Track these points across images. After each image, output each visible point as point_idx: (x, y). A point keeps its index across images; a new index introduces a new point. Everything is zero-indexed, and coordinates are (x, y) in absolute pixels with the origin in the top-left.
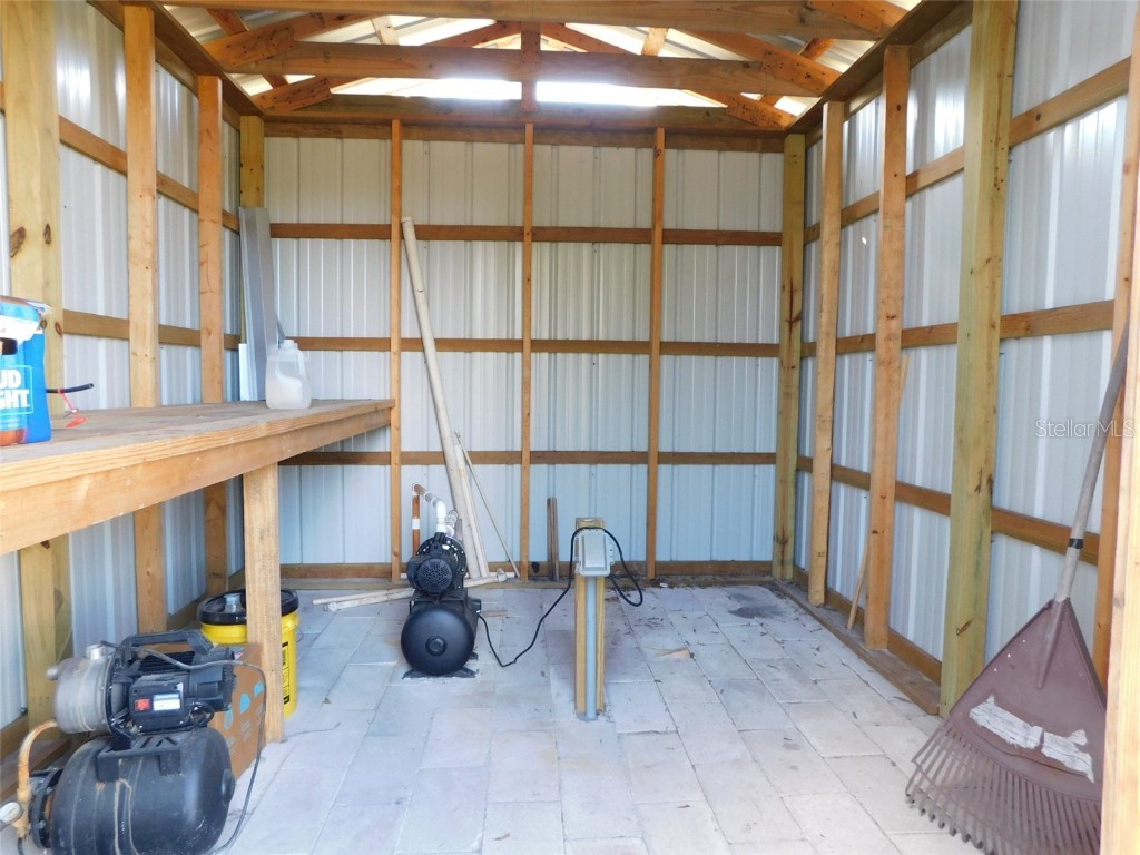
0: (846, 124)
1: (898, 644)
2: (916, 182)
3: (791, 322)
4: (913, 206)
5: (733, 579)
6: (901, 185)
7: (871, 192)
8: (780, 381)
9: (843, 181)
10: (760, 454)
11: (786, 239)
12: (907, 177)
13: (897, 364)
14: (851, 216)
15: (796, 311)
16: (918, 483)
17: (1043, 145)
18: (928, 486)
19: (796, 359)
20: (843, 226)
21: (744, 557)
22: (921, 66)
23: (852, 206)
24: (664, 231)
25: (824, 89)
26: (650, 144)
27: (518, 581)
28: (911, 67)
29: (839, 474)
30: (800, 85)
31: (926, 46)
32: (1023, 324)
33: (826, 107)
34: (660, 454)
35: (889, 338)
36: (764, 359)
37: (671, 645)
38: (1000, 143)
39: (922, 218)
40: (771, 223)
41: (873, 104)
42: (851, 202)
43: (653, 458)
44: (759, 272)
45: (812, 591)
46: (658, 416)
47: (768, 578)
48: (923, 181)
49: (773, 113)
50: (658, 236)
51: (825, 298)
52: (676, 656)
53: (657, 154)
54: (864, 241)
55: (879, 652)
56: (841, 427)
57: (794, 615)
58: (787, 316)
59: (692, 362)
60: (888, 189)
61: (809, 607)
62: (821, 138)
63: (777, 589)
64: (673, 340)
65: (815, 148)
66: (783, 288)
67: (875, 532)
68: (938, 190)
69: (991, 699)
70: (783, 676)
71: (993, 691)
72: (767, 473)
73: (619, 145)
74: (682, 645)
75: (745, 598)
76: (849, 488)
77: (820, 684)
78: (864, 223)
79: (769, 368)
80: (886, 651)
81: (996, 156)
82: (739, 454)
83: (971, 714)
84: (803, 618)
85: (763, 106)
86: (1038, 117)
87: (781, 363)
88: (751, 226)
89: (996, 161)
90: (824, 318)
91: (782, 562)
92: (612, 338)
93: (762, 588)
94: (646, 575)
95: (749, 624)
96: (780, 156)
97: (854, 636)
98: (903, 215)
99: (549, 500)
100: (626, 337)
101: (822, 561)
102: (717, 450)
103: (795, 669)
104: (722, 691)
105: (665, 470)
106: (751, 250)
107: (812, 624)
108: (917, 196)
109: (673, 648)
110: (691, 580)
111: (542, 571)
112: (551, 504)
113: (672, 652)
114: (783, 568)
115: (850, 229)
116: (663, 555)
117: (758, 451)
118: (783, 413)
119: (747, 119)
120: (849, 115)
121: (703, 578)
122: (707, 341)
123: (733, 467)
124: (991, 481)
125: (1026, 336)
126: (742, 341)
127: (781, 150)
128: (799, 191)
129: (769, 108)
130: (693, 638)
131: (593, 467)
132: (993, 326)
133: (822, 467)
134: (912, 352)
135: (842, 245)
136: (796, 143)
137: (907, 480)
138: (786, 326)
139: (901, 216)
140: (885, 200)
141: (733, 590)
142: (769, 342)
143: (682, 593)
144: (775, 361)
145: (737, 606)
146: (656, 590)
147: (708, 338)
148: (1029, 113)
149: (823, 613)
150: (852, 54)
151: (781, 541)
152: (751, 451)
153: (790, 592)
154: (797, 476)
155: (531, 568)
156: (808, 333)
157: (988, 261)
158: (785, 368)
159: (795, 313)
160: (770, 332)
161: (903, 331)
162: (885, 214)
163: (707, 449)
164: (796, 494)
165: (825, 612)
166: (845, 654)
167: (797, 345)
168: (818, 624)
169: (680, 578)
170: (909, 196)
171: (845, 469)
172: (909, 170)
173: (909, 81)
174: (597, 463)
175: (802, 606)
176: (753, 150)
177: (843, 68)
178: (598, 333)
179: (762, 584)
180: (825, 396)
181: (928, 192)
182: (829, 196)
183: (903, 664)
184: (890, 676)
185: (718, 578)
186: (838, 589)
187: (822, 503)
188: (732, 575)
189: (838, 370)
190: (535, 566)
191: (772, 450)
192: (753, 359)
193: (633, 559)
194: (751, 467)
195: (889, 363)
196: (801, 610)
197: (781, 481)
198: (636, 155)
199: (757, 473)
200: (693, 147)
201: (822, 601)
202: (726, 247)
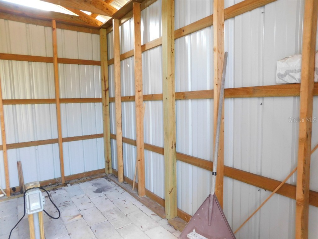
0: (120, 27)
1: (149, 194)
2: (145, 48)
3: (105, 91)
4: (144, 55)
5: (93, 177)
6: (140, 48)
7: (129, 50)
8: (103, 110)
9: (120, 46)
10: (98, 134)
11: (102, 64)
12: (142, 46)
13: (142, 106)
14: (123, 57)
15: (107, 88)
16: (151, 144)
17: (185, 39)
18: (154, 144)
19: (108, 103)
20: (121, 60)
21: (96, 169)
22: (144, 10)
23: (124, 54)
24: (58, 58)
25: (113, 14)
26: (50, 26)
27: (5, 197)
28: (141, 10)
29: (125, 140)
30: (105, 12)
31: (146, 4)
32: (182, 96)
33: (113, 20)
34: (62, 139)
35: (139, 98)
36: (97, 103)
37: (74, 213)
38: (172, 37)
39: (147, 60)
40: (97, 58)
41: (129, 21)
42: (123, 53)
43: (60, 140)
44: (93, 73)
45: (119, 178)
46: (61, 126)
47: (104, 174)
48: (147, 48)
49: (95, 21)
50: (56, 60)
51: (117, 83)
52: (76, 218)
53: (53, 29)
54: (128, 65)
55: (144, 197)
56: (124, 124)
57: (115, 188)
58: (104, 89)
59: (72, 105)
60: (136, 49)
61: (119, 183)
62: (112, 30)
63: (108, 178)
64: (64, 98)
65: (110, 34)
66: (102, 80)
67: (139, 160)
68: (152, 51)
69: (194, 230)
70: (115, 216)
71: (194, 228)
72: (101, 140)
73: (37, 24)
74: (78, 213)
75: (98, 184)
76: (128, 145)
77: (128, 216)
78: (128, 59)
79: (99, 106)
80: (145, 196)
81: (171, 41)
82: (91, 135)
83: (188, 236)
84: (117, 188)
85: (92, 18)
86: (183, 31)
87: (103, 104)
88: (90, 59)
89: (171, 43)
90: (117, 90)
91: (108, 169)
92: (40, 98)
93: (103, 179)
94: (61, 182)
95: (101, 196)
96: (98, 36)
97: (135, 192)
98: (141, 58)
99: (18, 162)
100: (46, 97)
101: (122, 168)
102: (84, 135)
103: (119, 212)
104: (95, 231)
105: (65, 144)
106: (90, 66)
107: (121, 190)
108: (145, 52)
109: (75, 214)
110: (78, 181)
111: (17, 190)
112: (19, 164)
113: (74, 217)
114: (109, 171)
115: (123, 61)
116: (67, 174)
117: (97, 134)
118: (105, 121)
119: (86, 21)
120: (121, 24)
121: (83, 179)
122: (77, 98)
123: (89, 140)
124: (175, 144)
125: (184, 99)
126: (89, 98)
127: (98, 33)
128: (105, 47)
129: (94, 19)
130: (81, 207)
131: (36, 147)
132: (173, 96)
133: (119, 138)
134: (146, 102)
135: (121, 66)
136: (103, 32)
137: (147, 143)
138: (104, 92)
139: (140, 59)
140: (136, 53)
141: (93, 181)
142: (99, 97)
143: (75, 186)
144: (101, 104)
145: (95, 188)
146: (66, 188)
147: (77, 97)
148: (180, 29)
149: (124, 185)
150: (121, 4)
151: (107, 162)
152: (95, 134)
153: (112, 179)
154: (111, 141)
155: (12, 190)
156: (111, 94)
157: (171, 75)
158: (105, 106)
159: (106, 88)
160: (98, 94)
161: (143, 95)
162: (136, 57)
163: (80, 135)
164: (111, 146)
165: (125, 185)
166: (133, 200)
167: (108, 98)
168: (123, 190)
169: (74, 181)
170: (142, 52)
171: (127, 139)
172: (142, 44)
173: (140, 15)
174: (38, 145)
175: (117, 184)
176: (89, 32)
177: (118, 8)
178: (34, 96)
179: (103, 177)
180: (118, 115)
181: (149, 51)
182: (116, 50)
183: (151, 201)
184: (149, 206)
185: (88, 178)
186: (127, 176)
187: (120, 150)
188: (92, 176)
189: (122, 107)
190: (14, 189)
191: (102, 133)
192: (94, 103)
193: (56, 177)
194: (96, 139)
195: (140, 106)
196: (117, 185)
197: (106, 143)
198: (45, 29)
199: (97, 141)
200: (67, 29)
201: (123, 181)
202: (82, 65)
